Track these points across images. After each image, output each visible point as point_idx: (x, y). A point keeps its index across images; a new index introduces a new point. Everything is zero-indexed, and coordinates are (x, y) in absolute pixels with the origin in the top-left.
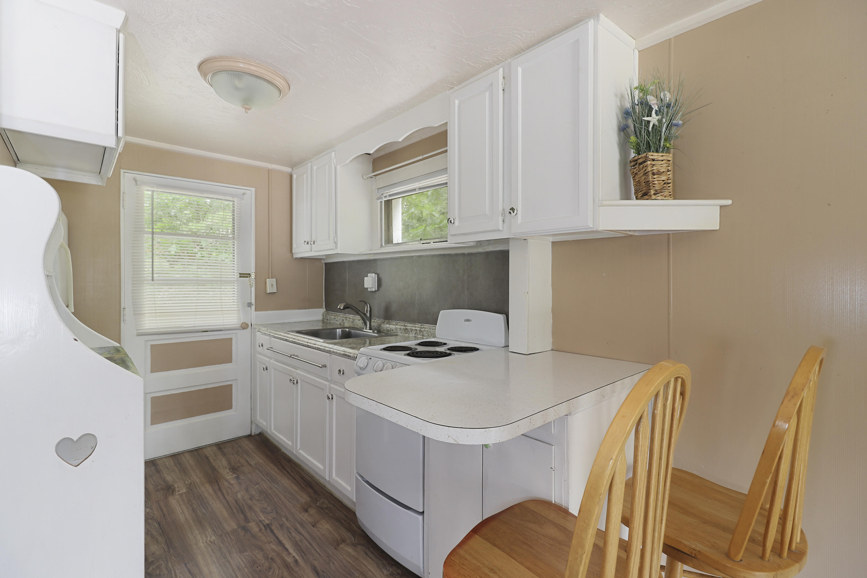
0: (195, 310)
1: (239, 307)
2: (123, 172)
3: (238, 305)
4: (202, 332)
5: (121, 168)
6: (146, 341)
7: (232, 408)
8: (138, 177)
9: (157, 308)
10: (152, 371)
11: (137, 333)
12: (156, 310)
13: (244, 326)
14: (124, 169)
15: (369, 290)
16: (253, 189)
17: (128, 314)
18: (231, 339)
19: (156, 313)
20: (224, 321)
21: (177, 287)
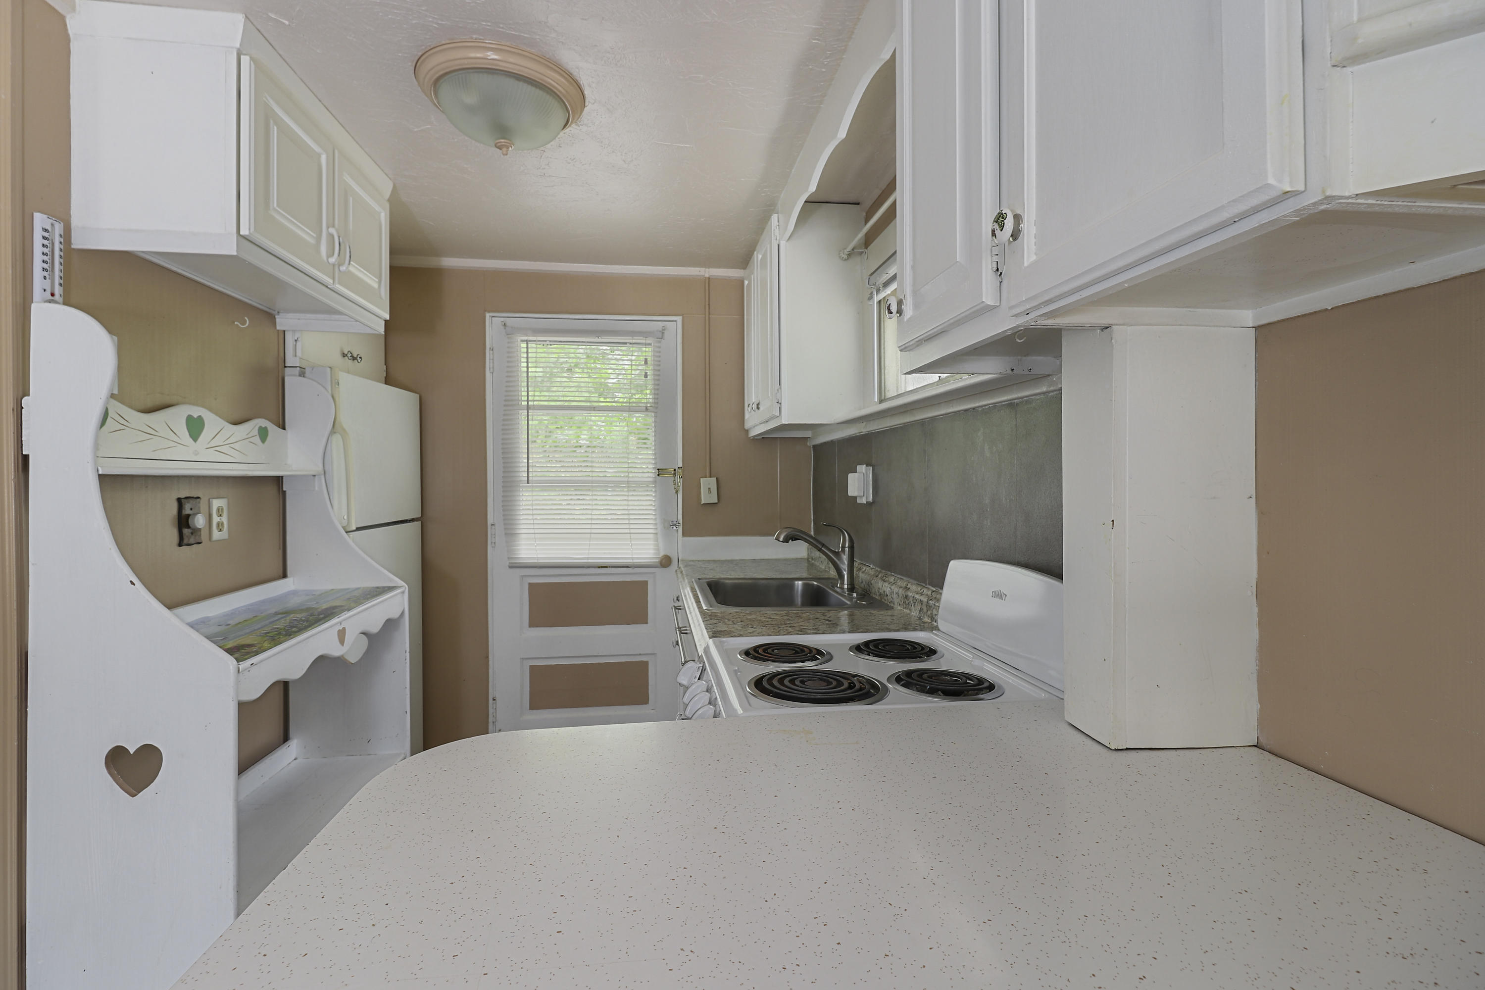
0: (589, 531)
1: (656, 529)
2: (490, 316)
3: (656, 524)
4: (599, 567)
5: (485, 311)
6: (523, 576)
7: (648, 703)
8: (509, 321)
9: (536, 526)
10: (531, 625)
11: (510, 563)
12: (535, 530)
13: (666, 562)
14: (489, 312)
15: (859, 501)
16: (679, 319)
17: (496, 535)
18: (646, 583)
19: (534, 533)
20: (633, 552)
21: (574, 493)
